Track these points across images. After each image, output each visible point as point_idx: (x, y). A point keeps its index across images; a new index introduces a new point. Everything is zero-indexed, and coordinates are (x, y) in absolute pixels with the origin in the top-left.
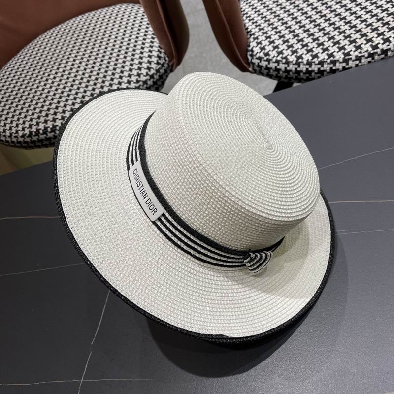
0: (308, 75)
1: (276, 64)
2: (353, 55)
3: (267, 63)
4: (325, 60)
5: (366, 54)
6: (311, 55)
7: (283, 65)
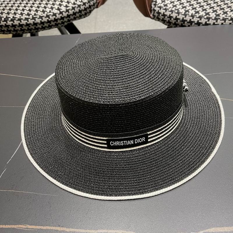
0: (189, 24)
1: (171, 13)
2: (222, 17)
3: (164, 11)
4: (203, 16)
5: (230, 18)
6: (195, 11)
7: (175, 14)
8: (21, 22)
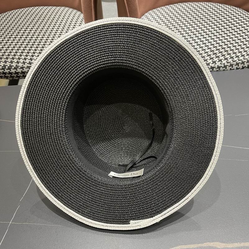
8: (23, 70)
